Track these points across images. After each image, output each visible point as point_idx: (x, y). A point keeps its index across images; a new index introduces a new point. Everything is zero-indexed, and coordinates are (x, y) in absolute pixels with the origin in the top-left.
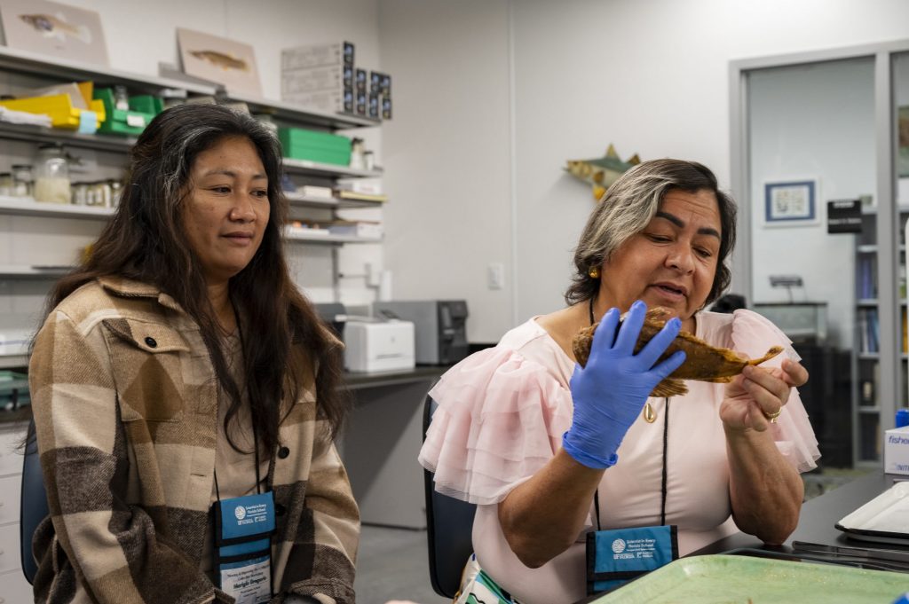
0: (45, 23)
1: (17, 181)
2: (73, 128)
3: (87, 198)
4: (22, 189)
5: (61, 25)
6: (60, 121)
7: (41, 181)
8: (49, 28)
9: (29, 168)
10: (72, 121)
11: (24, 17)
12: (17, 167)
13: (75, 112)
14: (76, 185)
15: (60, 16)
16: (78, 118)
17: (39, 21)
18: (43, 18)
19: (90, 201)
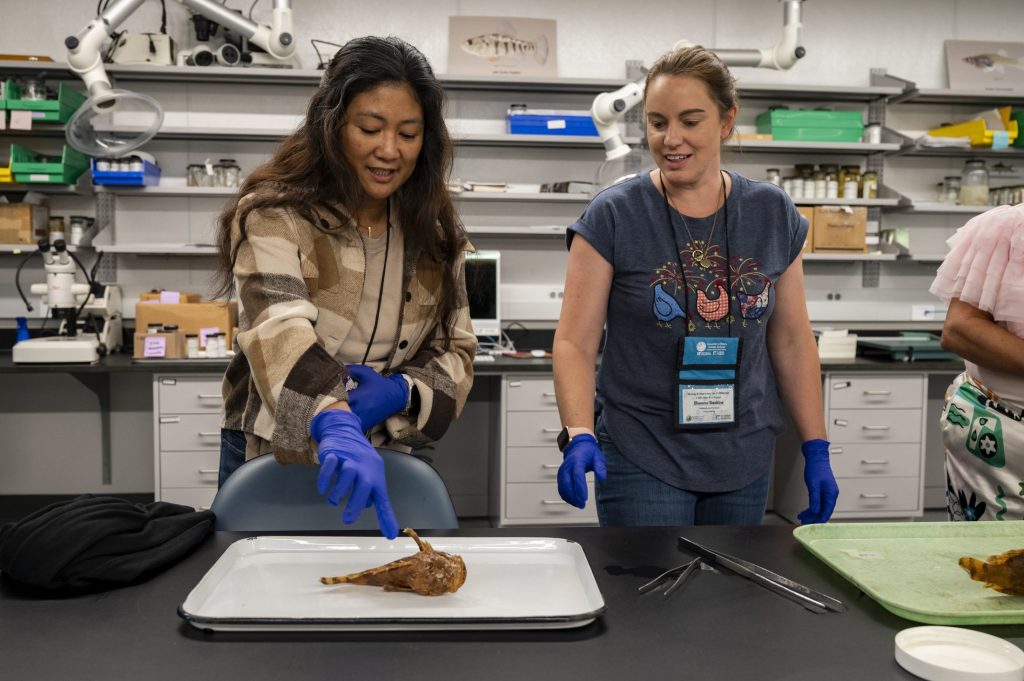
0: (986, 61)
1: (949, 189)
2: (989, 146)
3: (1008, 199)
4: (953, 195)
5: (1002, 60)
6: (977, 141)
7: (964, 188)
8: (989, 65)
9: (958, 178)
10: (986, 141)
11: (967, 60)
12: (948, 178)
13: (988, 133)
14: (992, 190)
15: (1002, 53)
16: (992, 138)
17: (981, 60)
18: (985, 57)
19: (1011, 202)
